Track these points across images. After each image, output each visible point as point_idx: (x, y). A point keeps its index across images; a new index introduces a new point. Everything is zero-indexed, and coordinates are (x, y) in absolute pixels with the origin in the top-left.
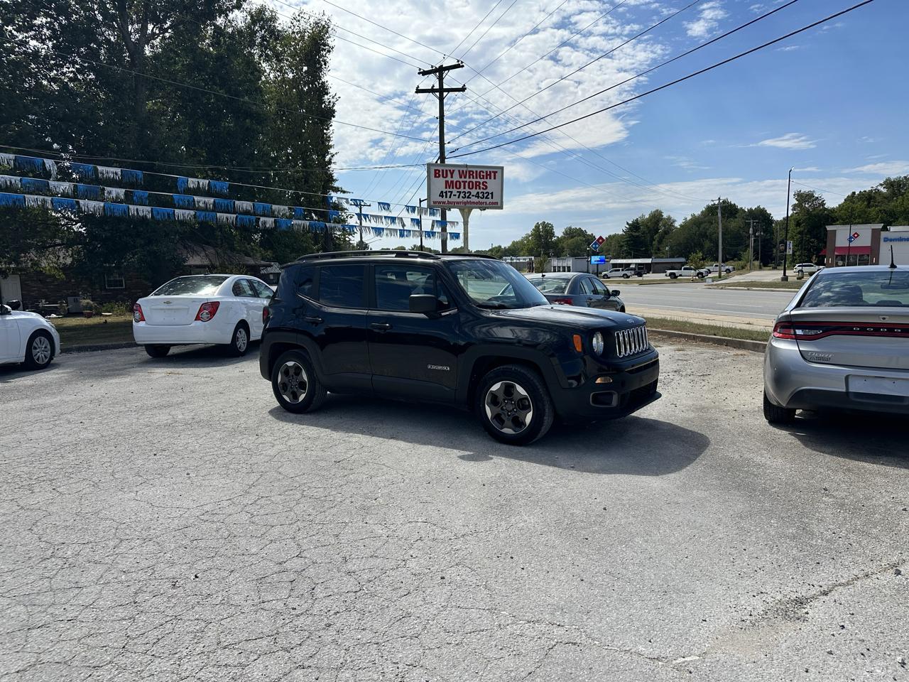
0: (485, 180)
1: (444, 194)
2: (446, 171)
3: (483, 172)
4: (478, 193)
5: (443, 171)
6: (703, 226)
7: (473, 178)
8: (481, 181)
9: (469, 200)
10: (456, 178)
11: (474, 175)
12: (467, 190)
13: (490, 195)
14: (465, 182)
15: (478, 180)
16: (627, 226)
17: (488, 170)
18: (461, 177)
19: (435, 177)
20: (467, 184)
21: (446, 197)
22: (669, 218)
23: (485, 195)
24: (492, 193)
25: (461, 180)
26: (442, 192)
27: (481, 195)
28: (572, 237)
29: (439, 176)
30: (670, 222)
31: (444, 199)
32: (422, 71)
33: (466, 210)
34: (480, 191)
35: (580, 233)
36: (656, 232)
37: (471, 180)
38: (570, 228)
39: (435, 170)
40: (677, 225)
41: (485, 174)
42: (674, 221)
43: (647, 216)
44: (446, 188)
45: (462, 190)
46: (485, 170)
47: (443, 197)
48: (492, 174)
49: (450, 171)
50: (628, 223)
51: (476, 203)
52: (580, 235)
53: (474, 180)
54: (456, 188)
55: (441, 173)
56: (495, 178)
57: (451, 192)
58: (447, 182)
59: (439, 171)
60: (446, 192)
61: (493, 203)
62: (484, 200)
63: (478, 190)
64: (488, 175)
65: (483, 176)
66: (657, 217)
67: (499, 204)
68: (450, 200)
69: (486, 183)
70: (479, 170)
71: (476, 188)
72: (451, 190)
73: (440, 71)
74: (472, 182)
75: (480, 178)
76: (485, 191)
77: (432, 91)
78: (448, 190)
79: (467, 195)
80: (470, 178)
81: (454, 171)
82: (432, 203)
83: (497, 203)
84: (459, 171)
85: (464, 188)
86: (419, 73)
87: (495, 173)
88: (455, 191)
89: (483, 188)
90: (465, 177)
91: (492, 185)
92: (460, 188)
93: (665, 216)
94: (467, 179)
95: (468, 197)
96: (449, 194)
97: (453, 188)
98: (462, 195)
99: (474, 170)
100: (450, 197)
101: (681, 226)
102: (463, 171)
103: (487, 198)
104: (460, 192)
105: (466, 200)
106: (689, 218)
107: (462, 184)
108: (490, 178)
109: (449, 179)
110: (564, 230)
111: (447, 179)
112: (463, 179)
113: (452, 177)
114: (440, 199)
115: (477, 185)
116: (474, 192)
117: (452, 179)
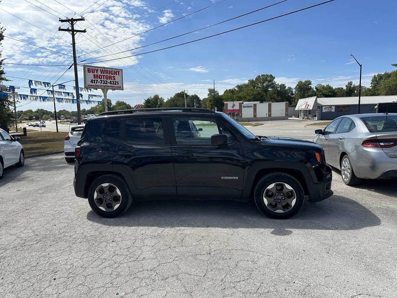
0: (114, 75)
1: (93, 81)
2: (94, 69)
3: (113, 71)
4: (111, 81)
5: (92, 69)
6: (175, 102)
7: (108, 74)
8: (112, 76)
9: (106, 85)
10: (99, 73)
11: (109, 72)
12: (105, 80)
13: (117, 83)
14: (104, 76)
15: (111, 75)
16: (145, 101)
17: (115, 71)
18: (102, 73)
19: (88, 72)
20: (105, 77)
21: (95, 83)
22: (161, 98)
23: (115, 83)
24: (118, 82)
25: (102, 74)
26: (92, 80)
27: (112, 83)
28: (120, 105)
29: (90, 72)
30: (162, 100)
31: (93, 84)
32: (61, 20)
33: (105, 90)
34: (112, 81)
35: (124, 103)
36: (157, 104)
37: (107, 75)
38: (119, 102)
39: (88, 69)
40: (165, 101)
41: (114, 72)
42: (164, 99)
43: (153, 97)
44: (94, 78)
45: (102, 79)
46: (113, 70)
47: (93, 82)
48: (117, 73)
49: (96, 69)
50: (145, 100)
51: (110, 87)
52: (123, 105)
53: (109, 75)
54: (100, 78)
55: (91, 70)
56: (119, 75)
57: (97, 80)
58: (94, 75)
59: (90, 69)
60: (94, 80)
61: (118, 87)
62: (114, 85)
63: (111, 80)
64: (115, 73)
65: (113, 73)
66: (156, 97)
67: (122, 88)
68: (97, 84)
69: (115, 77)
70: (110, 70)
71: (110, 79)
72: (97, 79)
73: (72, 21)
74: (108, 76)
75: (112, 74)
76: (114, 81)
77: (68, 30)
78: (95, 79)
79: (105, 82)
80: (106, 74)
81: (98, 70)
82: (87, 86)
83: (120, 87)
84: (101, 70)
85: (104, 79)
86: (59, 21)
87: (119, 72)
88: (99, 80)
89: (113, 79)
90: (104, 73)
91: (117, 78)
92: (101, 78)
93: (160, 97)
94: (106, 75)
95: (106, 83)
96: (96, 81)
97: (98, 78)
98: (103, 82)
99: (108, 70)
100: (97, 83)
101: (167, 101)
102: (102, 70)
103: (115, 84)
104: (102, 81)
105: (105, 85)
106: (169, 98)
107: (103, 76)
108: (116, 74)
109: (95, 73)
110: (116, 102)
111: (94, 74)
112: (103, 74)
113: (97, 73)
114: (91, 84)
115: (110, 77)
116: (109, 81)
117: (97, 74)
